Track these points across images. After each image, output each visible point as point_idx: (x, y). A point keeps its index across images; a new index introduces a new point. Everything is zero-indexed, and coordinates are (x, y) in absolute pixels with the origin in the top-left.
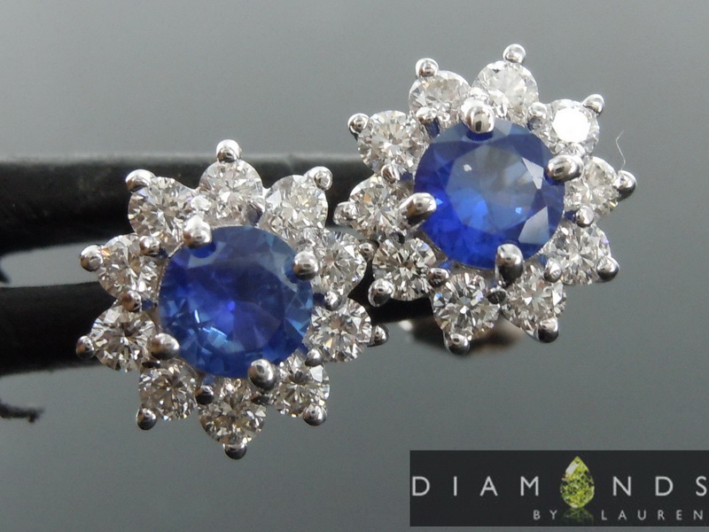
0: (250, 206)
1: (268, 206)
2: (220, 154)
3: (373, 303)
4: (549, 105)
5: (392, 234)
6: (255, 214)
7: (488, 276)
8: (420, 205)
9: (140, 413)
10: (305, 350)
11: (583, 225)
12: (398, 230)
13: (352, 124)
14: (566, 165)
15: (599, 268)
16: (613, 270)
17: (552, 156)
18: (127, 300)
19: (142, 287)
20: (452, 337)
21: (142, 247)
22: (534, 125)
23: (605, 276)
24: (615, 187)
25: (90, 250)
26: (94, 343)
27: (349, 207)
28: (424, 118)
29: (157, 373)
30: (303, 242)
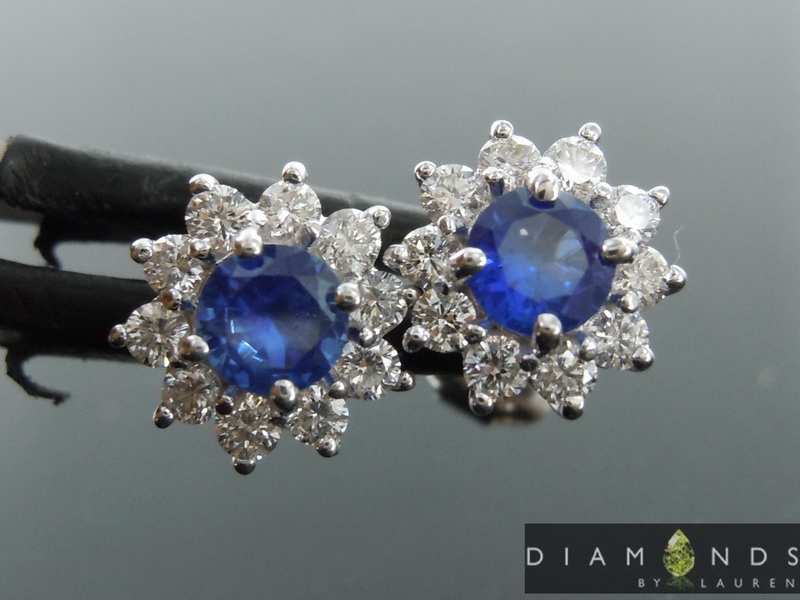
0: (305, 229)
1: (322, 233)
2: (285, 173)
3: (406, 348)
4: (616, 188)
5: (438, 284)
6: (310, 239)
7: (525, 345)
8: (470, 260)
9: (159, 411)
10: (331, 381)
11: (626, 310)
12: (444, 280)
13: (419, 170)
14: (621, 247)
15: (634, 356)
16: (648, 359)
17: (608, 237)
18: (168, 297)
20: (477, 396)
21: (193, 249)
22: (597, 204)
23: (640, 365)
24: (664, 280)
25: (142, 243)
26: (128, 333)
27: (401, 250)
28: (490, 177)
29: (182, 375)
30: (351, 275)
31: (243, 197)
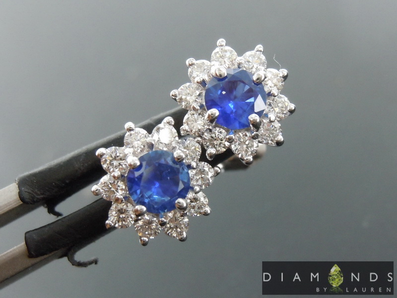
0: (147, 143)
1: (154, 140)
2: (127, 129)
3: (210, 159)
4: (243, 56)
5: (206, 130)
6: (151, 146)
7: (249, 130)
8: (212, 114)
9: (141, 240)
10: (192, 188)
11: (275, 96)
12: (208, 127)
13: (173, 95)
14: (260, 76)
15: (288, 110)
16: (293, 108)
17: (253, 75)
18: (117, 200)
19: (120, 192)
20: (245, 159)
21: (114, 177)
22: (241, 66)
23: (291, 112)
24: (280, 77)
26: (112, 222)
27: (185, 127)
28: (199, 81)
29: (140, 223)
30: (174, 148)
31: (117, 147)
